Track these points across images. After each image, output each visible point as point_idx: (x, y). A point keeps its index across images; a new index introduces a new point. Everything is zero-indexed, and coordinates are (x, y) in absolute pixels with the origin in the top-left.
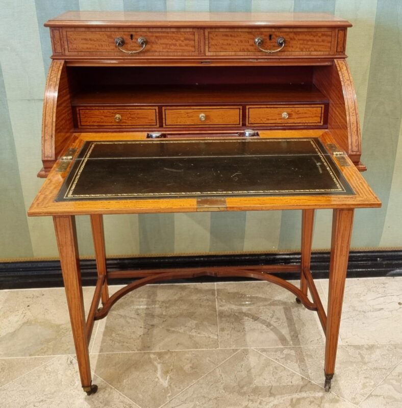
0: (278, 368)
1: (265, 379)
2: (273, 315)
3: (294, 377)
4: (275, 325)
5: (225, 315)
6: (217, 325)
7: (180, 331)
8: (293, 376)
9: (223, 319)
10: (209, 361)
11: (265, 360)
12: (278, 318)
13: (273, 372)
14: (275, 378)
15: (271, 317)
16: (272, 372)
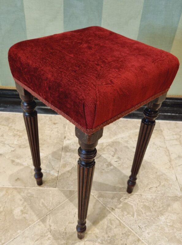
0: (112, 222)
1: (97, 237)
2: (115, 154)
3: (130, 237)
4: (115, 165)
5: (70, 150)
6: (60, 160)
7: (24, 163)
8: (129, 235)
9: (67, 154)
10: (43, 204)
11: (100, 208)
12: (119, 158)
13: (108, 227)
14: (109, 237)
15: (113, 156)
16: (105, 227)
